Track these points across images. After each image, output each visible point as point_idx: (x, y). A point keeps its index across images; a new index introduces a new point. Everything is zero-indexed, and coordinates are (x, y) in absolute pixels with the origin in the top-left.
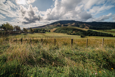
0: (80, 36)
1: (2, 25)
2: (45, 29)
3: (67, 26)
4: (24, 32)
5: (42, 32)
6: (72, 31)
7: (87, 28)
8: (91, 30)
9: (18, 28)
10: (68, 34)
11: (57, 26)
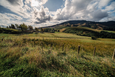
0: (90, 38)
1: (20, 25)
2: (55, 29)
3: (77, 26)
4: (36, 32)
5: (51, 31)
6: (82, 32)
7: (100, 29)
8: (106, 31)
9: (31, 28)
10: (78, 35)
11: (66, 26)
